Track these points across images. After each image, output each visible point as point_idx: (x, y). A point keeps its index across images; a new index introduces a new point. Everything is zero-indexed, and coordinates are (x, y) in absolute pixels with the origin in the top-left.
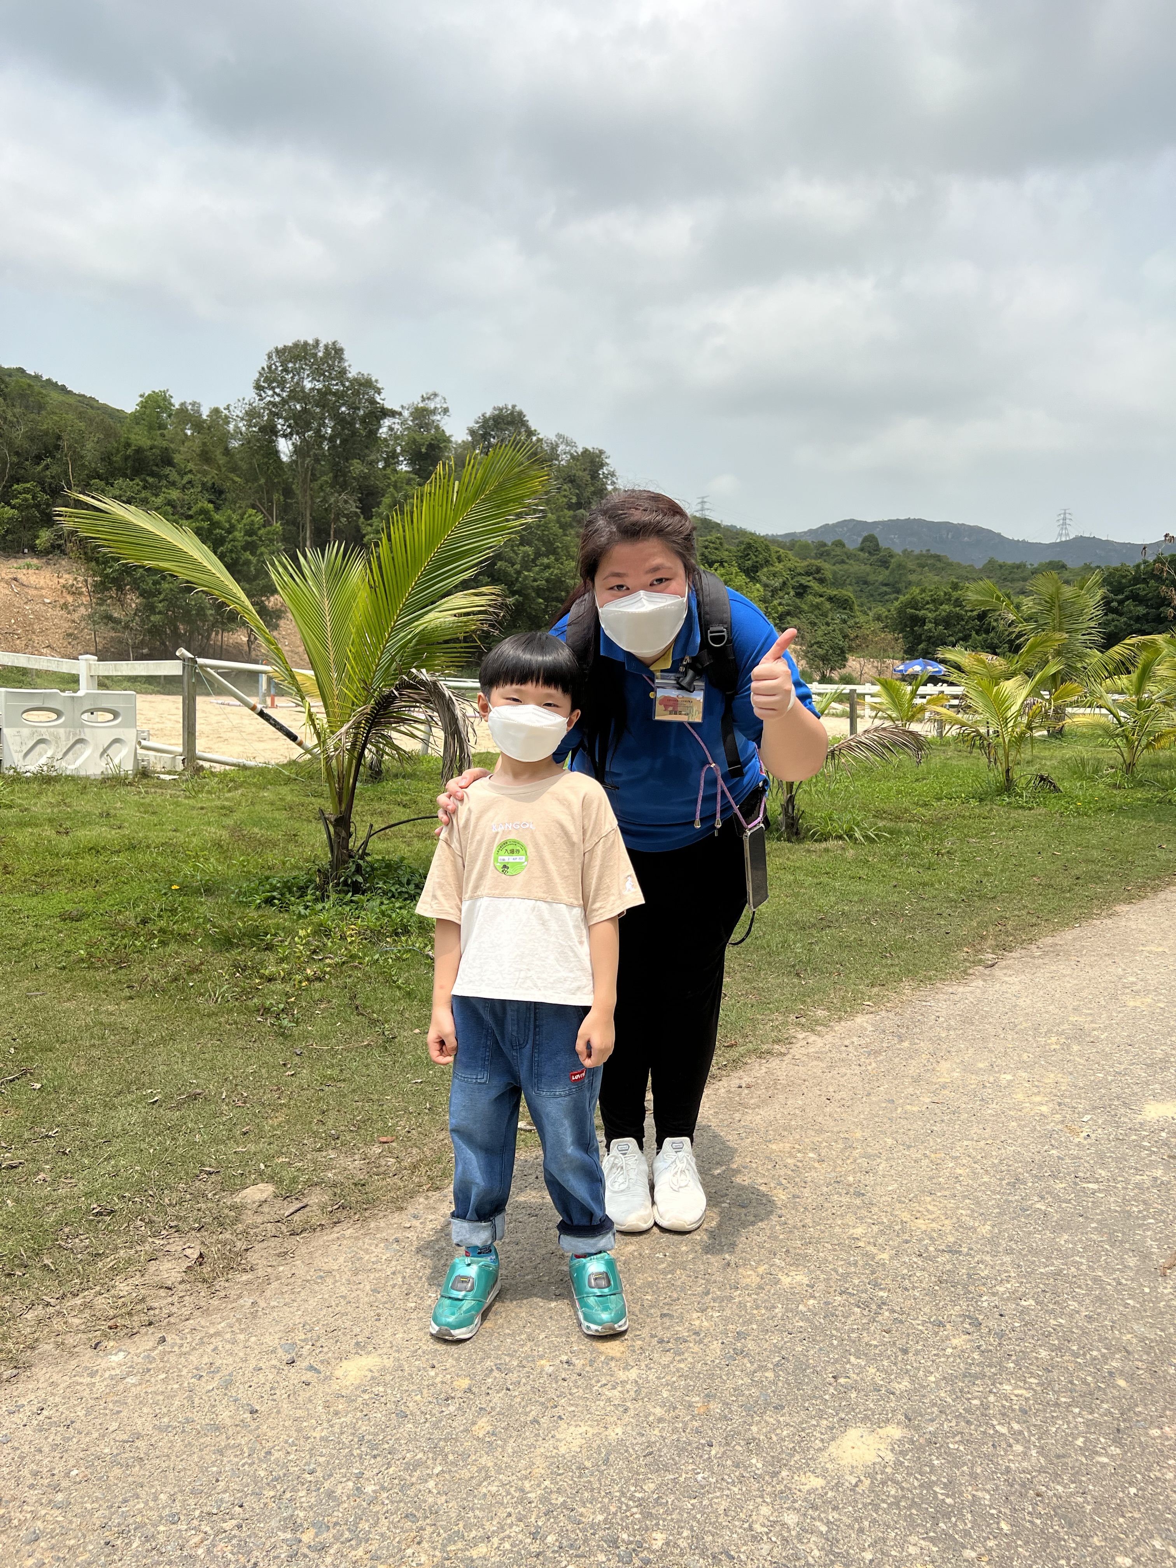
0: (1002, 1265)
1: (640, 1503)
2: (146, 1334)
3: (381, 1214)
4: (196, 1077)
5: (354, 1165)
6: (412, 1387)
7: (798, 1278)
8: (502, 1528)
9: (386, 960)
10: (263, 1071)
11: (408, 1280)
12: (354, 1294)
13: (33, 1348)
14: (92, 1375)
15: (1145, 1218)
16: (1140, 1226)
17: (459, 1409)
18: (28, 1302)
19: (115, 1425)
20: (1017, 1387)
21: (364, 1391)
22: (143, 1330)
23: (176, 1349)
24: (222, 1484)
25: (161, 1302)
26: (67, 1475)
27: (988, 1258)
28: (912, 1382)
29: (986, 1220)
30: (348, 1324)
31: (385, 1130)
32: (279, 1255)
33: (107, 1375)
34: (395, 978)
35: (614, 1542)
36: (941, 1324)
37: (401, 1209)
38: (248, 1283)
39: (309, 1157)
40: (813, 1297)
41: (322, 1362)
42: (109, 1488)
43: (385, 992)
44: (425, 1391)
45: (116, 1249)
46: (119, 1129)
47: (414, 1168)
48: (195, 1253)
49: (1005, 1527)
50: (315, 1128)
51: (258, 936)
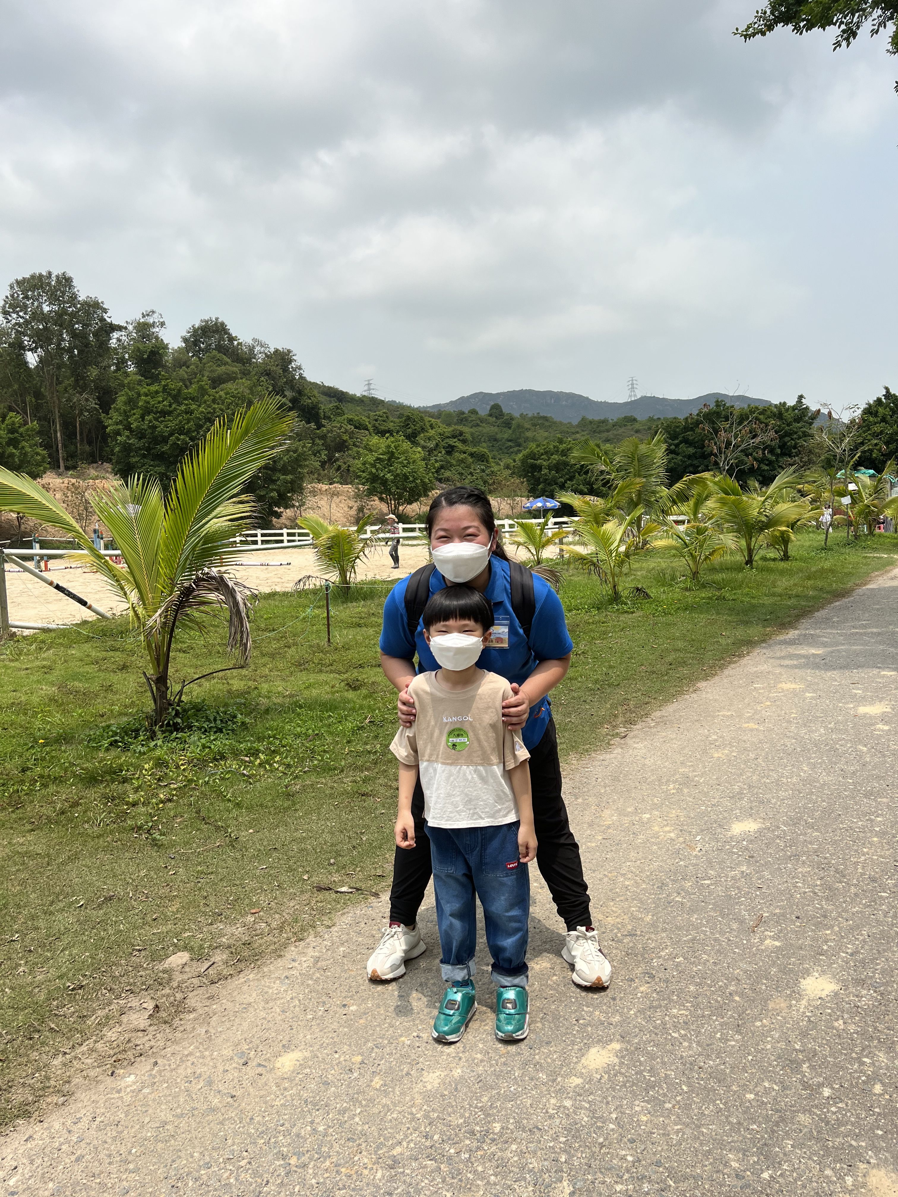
0: (662, 939)
1: (482, 1109)
2: (141, 1061)
3: (268, 962)
4: (105, 884)
5: (238, 931)
6: (327, 1066)
7: (544, 965)
8: (406, 1136)
9: (214, 781)
10: (152, 873)
11: (302, 1002)
12: (271, 1015)
13: (69, 1082)
14: (119, 1092)
15: (739, 898)
16: (737, 903)
17: (360, 1074)
18: (51, 1054)
19: (147, 1120)
20: (680, 1010)
21: (298, 1073)
22: (138, 1059)
23: (167, 1067)
24: (230, 1142)
25: (141, 1040)
26: (130, 1152)
27: (653, 936)
28: (621, 1016)
29: (648, 912)
30: (273, 1034)
31: (252, 905)
32: (208, 998)
33: (128, 1090)
34: (225, 794)
35: (473, 1133)
36: (632, 980)
37: (280, 956)
38: (195, 1019)
39: (205, 929)
40: (555, 975)
41: (265, 1060)
42: (160, 1156)
43: (221, 806)
44: (336, 1067)
45: (94, 1010)
46: (62, 928)
47: (281, 929)
48: (150, 1005)
49: (685, 1088)
50: (203, 909)
51: (115, 773)
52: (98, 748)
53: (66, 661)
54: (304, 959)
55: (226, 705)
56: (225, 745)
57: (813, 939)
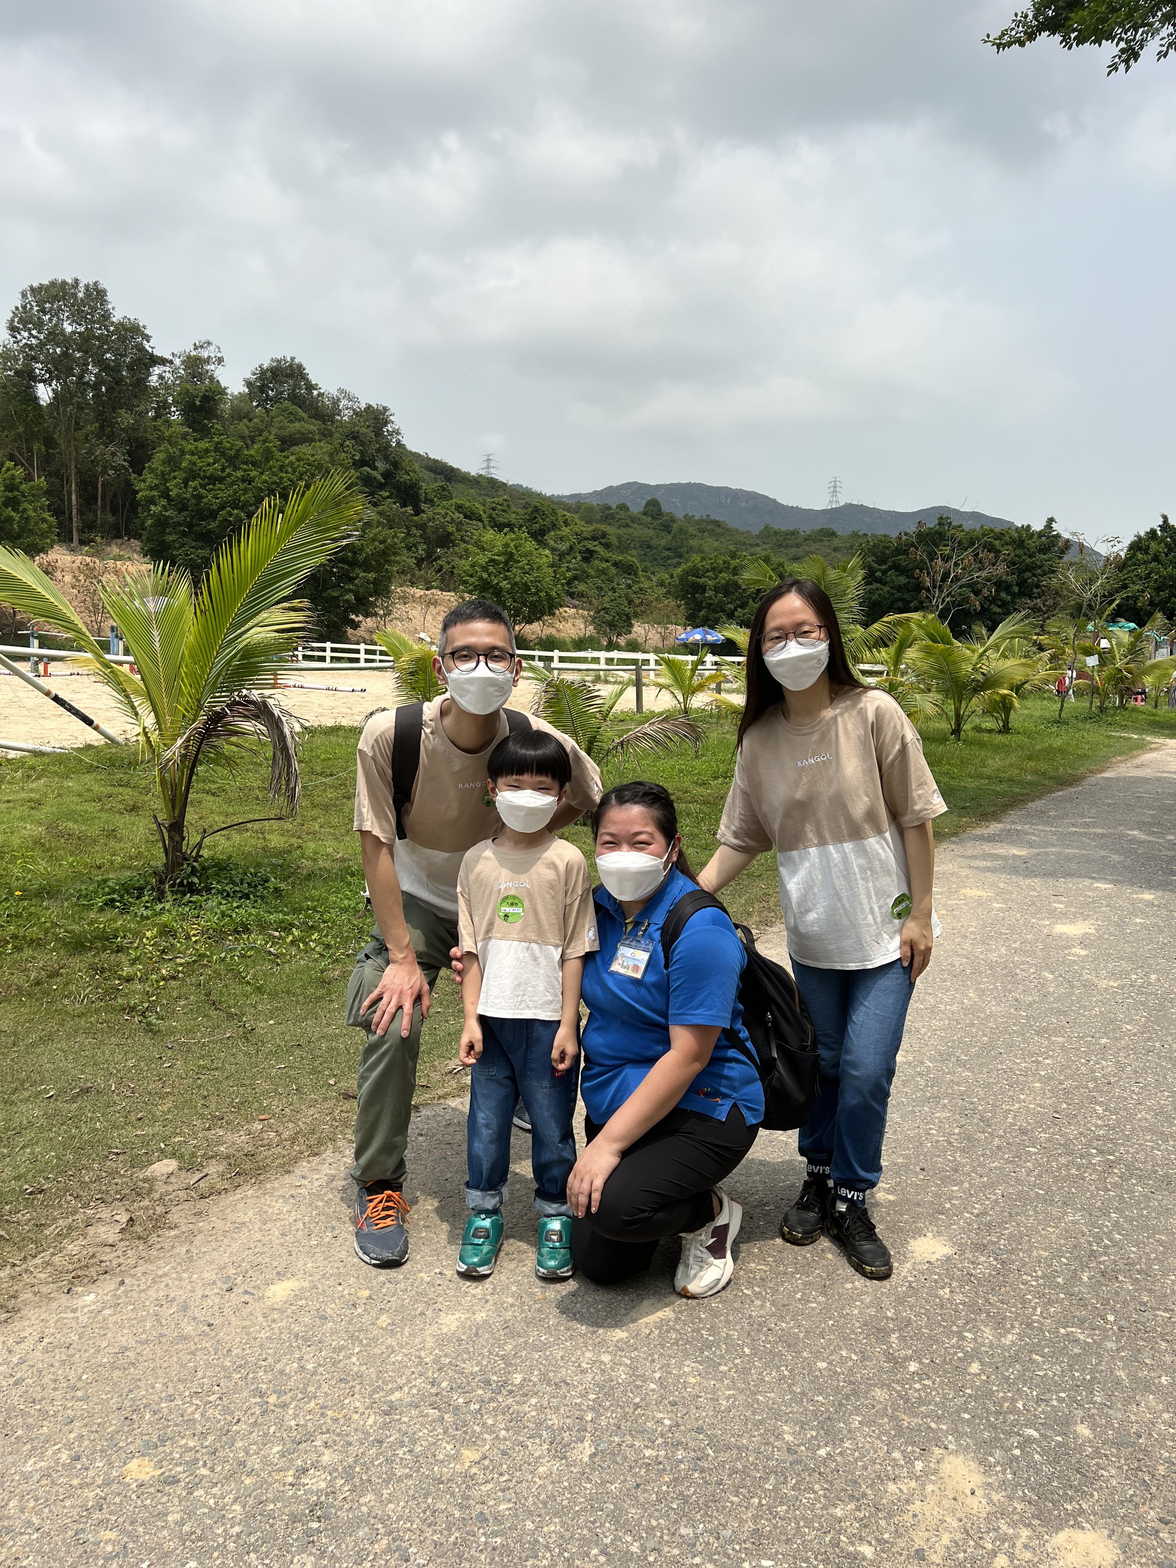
0: (753, 1182)
1: (503, 1358)
2: (105, 1280)
3: (273, 1177)
4: (83, 1072)
5: (241, 1139)
6: (326, 1299)
8: (409, 1381)
9: (232, 958)
10: (142, 1064)
11: (307, 1225)
12: (268, 1238)
13: (15, 1297)
14: (74, 1311)
17: (365, 1310)
19: (104, 1344)
21: (291, 1305)
22: (102, 1277)
23: (135, 1288)
24: (200, 1374)
25: (108, 1256)
26: (80, 1379)
31: (262, 1110)
32: (195, 1214)
33: (86, 1310)
34: (244, 975)
35: (488, 1383)
37: (288, 1172)
38: (176, 1237)
39: (200, 1135)
41: (254, 1287)
42: (115, 1384)
43: (237, 989)
44: (337, 1301)
45: (55, 1220)
46: (25, 1122)
47: (293, 1140)
48: (124, 1218)
49: (747, 1350)
50: (201, 1111)
51: (108, 939)
52: (89, 907)
53: (60, 795)
54: (316, 1177)
55: (258, 865)
56: (250, 914)
57: (937, 1195)
